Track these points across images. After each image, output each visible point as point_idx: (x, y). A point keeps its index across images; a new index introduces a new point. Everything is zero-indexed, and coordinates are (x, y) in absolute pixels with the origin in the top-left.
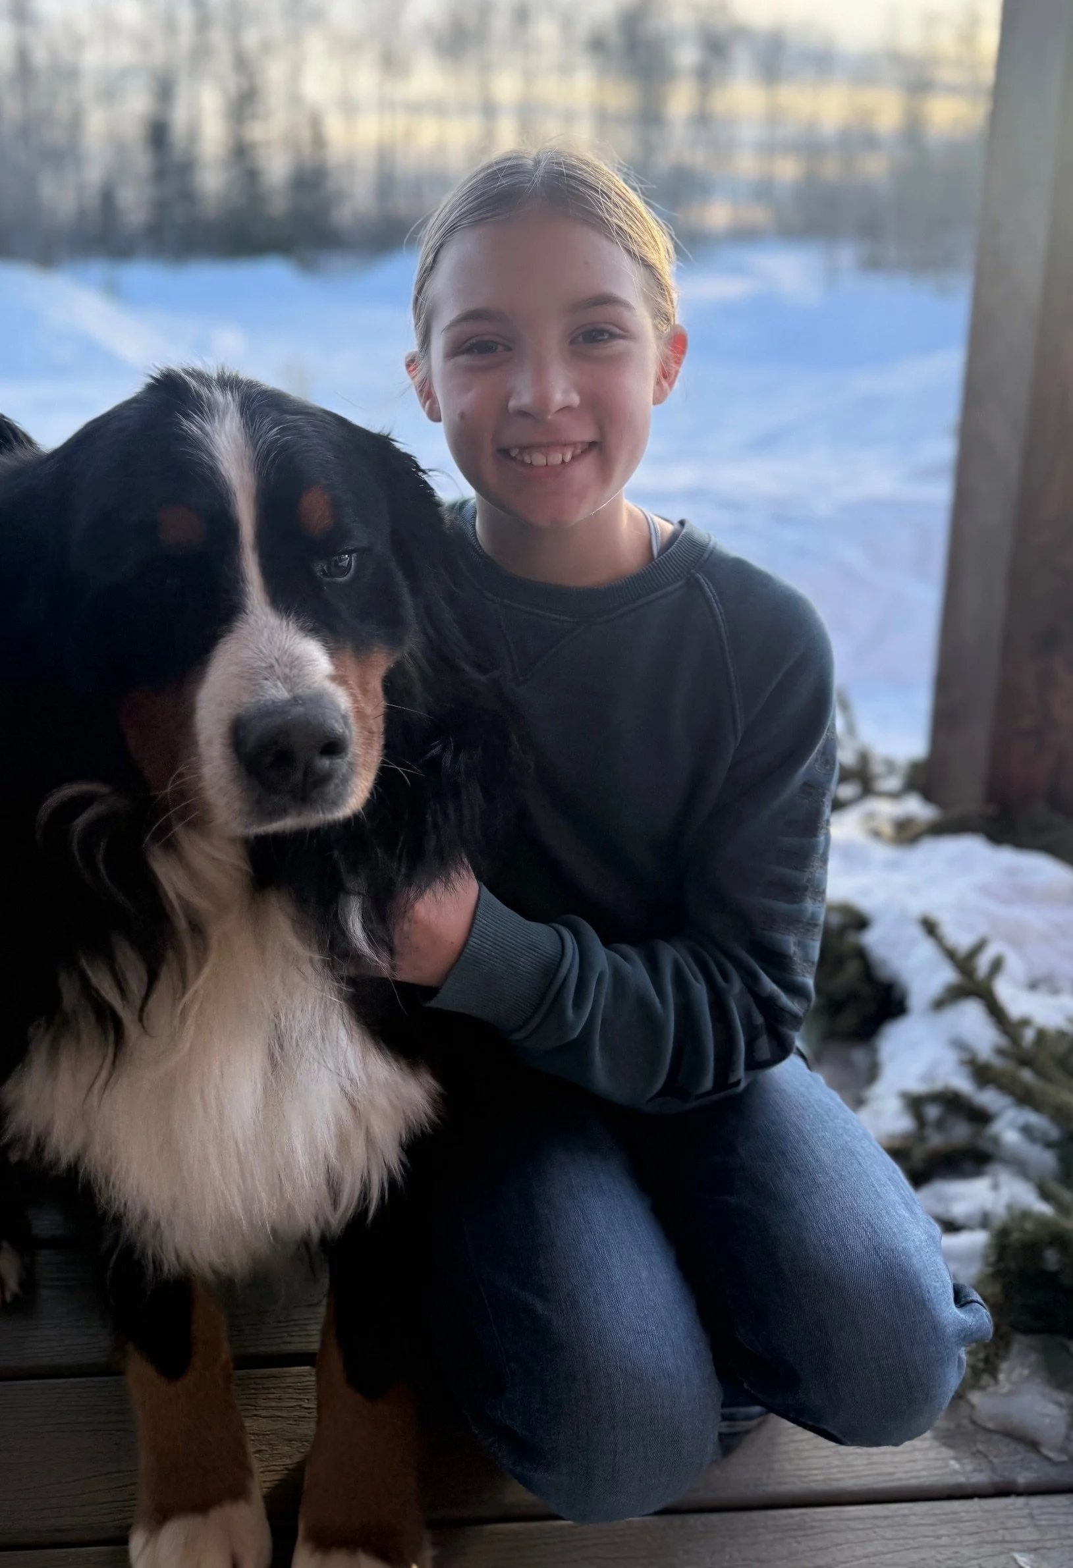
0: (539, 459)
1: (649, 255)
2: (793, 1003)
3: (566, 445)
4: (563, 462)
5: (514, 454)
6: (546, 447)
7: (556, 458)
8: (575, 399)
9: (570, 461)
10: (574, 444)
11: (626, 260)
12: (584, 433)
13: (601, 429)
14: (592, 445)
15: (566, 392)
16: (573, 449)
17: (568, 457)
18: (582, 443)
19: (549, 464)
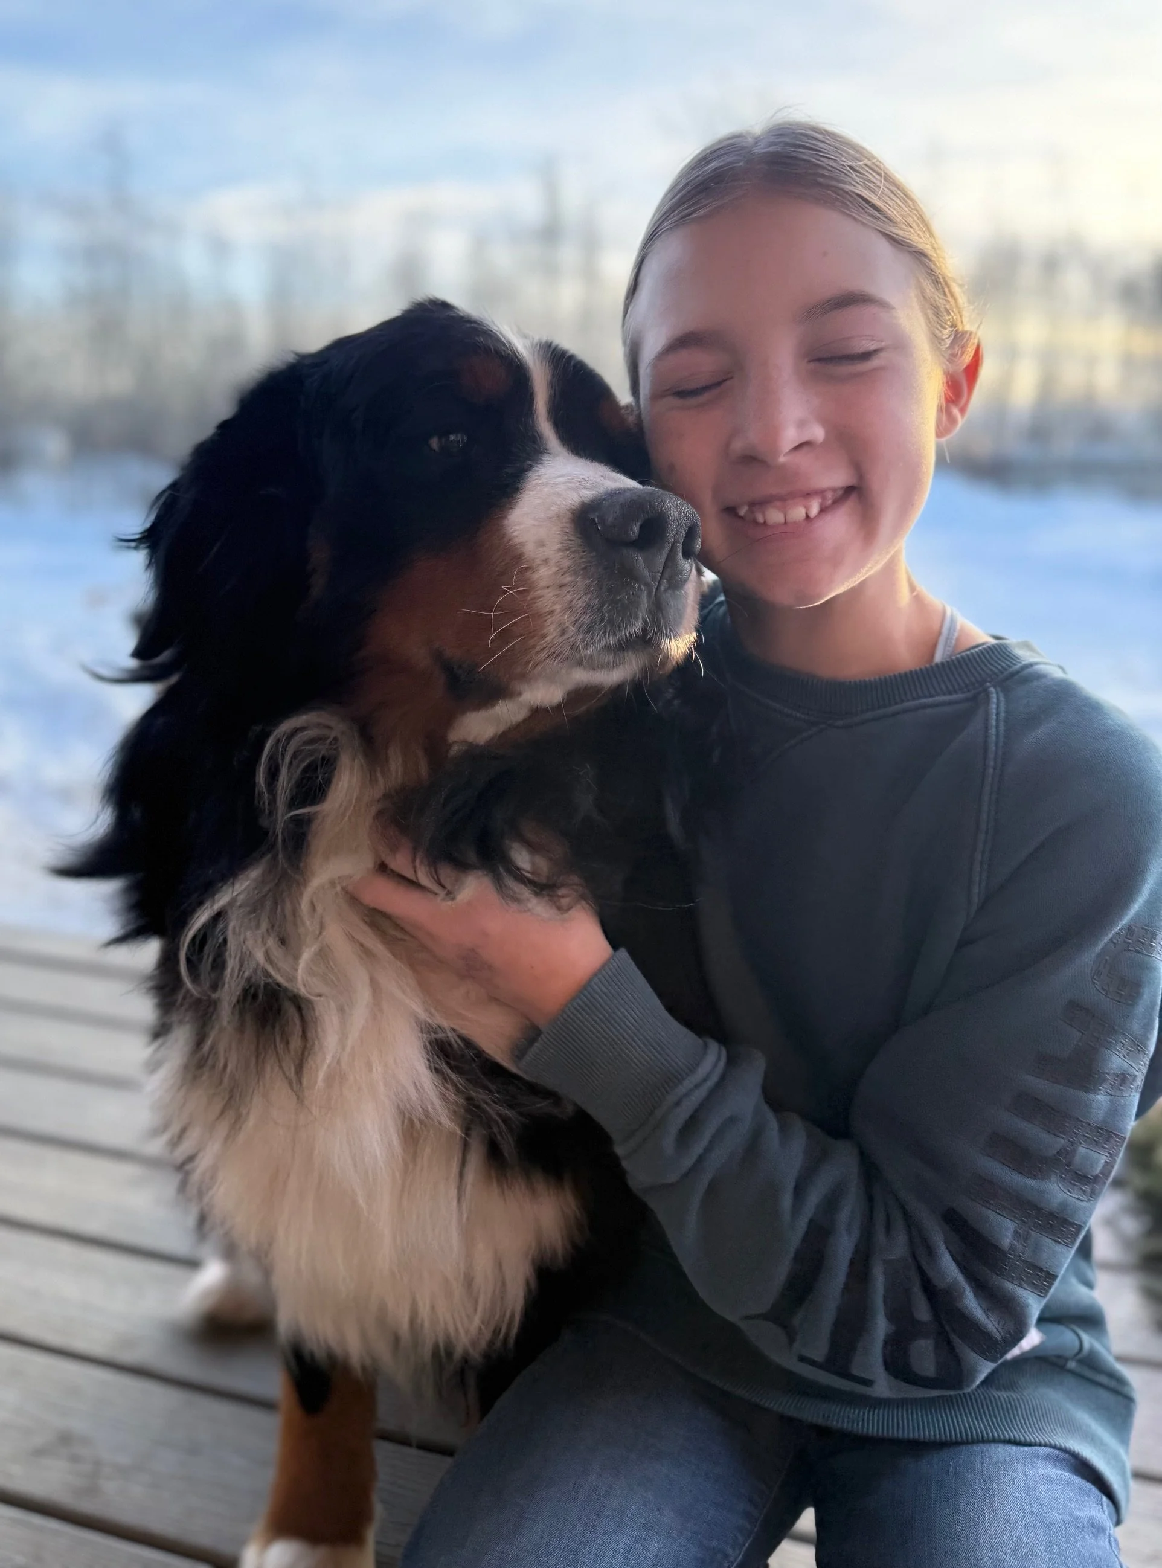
0: (774, 516)
1: (915, 238)
2: (987, 1316)
3: (808, 495)
4: (807, 517)
5: (743, 511)
6: (783, 500)
7: (798, 513)
8: (818, 433)
9: (817, 516)
10: (820, 493)
11: (883, 247)
12: (837, 478)
13: (858, 468)
14: (849, 491)
15: (802, 424)
16: (820, 500)
17: (814, 510)
18: (834, 490)
19: (788, 520)
